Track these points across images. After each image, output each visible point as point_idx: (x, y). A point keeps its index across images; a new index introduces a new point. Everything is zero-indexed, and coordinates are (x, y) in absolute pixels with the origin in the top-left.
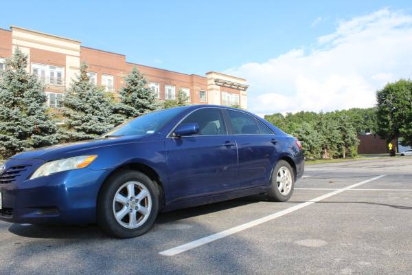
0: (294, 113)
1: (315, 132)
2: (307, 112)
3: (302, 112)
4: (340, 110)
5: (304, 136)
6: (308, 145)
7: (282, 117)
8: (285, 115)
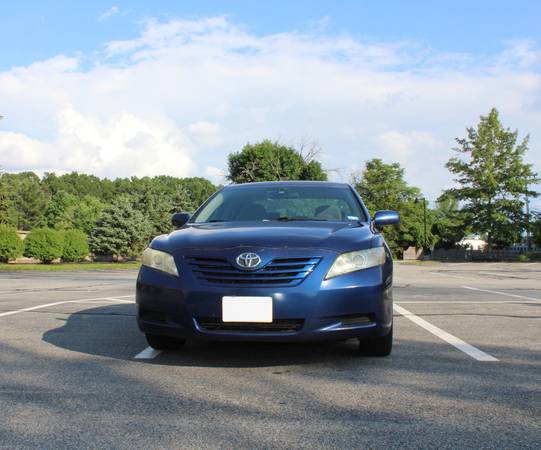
0: (59, 174)
1: (139, 214)
2: (82, 176)
3: (74, 175)
4: (140, 177)
5: (122, 220)
6: (129, 236)
7: (37, 179)
8: (41, 176)
